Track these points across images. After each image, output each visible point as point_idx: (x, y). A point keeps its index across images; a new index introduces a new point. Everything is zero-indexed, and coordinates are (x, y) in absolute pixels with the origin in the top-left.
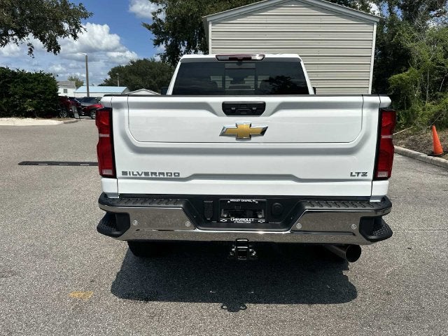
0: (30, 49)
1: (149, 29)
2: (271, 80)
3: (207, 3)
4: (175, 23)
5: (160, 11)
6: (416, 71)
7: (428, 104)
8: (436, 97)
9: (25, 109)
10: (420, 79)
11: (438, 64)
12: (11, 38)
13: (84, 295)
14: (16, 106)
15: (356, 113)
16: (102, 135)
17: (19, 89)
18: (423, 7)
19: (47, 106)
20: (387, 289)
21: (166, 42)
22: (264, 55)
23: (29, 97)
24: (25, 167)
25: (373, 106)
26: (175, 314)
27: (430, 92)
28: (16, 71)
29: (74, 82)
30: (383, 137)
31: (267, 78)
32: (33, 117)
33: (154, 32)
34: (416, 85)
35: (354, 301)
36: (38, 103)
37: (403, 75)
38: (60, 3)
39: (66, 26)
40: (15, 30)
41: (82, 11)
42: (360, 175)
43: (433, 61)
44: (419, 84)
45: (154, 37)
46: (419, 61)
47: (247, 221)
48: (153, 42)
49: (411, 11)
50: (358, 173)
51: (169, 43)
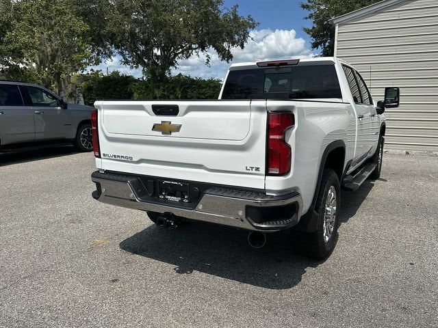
0: (208, 60)
12: (194, 51)
13: (103, 242)
15: (246, 115)
25: (260, 109)
28: (195, 78)
30: (271, 137)
33: (313, 36)
38: (232, 18)
40: (199, 44)
41: (251, 22)
42: (254, 169)
45: (312, 40)
47: (177, 199)
50: (252, 168)
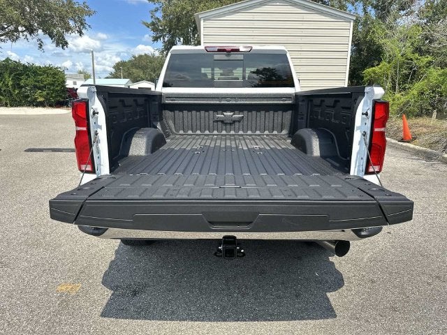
0: (40, 44)
1: (148, 27)
2: (258, 72)
3: (200, 3)
4: (171, 21)
5: (157, 10)
6: (388, 65)
7: (398, 95)
8: (404, 89)
9: (36, 99)
10: (391, 72)
11: (407, 59)
12: (21, 34)
13: (72, 288)
14: (28, 96)
16: (79, 129)
17: (31, 81)
18: (395, 7)
19: (56, 96)
20: (371, 276)
21: (164, 39)
22: (252, 47)
23: (39, 88)
24: (30, 153)
26: (163, 309)
27: (399, 84)
28: (27, 64)
29: (82, 75)
30: (376, 130)
31: (254, 69)
32: (44, 106)
33: (153, 30)
34: (387, 78)
35: (340, 290)
36: (48, 94)
37: (376, 69)
38: (65, 2)
39: (71, 23)
40: (25, 27)
41: (86, 9)
43: (402, 56)
44: (390, 77)
45: (152, 34)
46: (390, 56)
48: (151, 39)
49: (383, 11)
51: (166, 39)
